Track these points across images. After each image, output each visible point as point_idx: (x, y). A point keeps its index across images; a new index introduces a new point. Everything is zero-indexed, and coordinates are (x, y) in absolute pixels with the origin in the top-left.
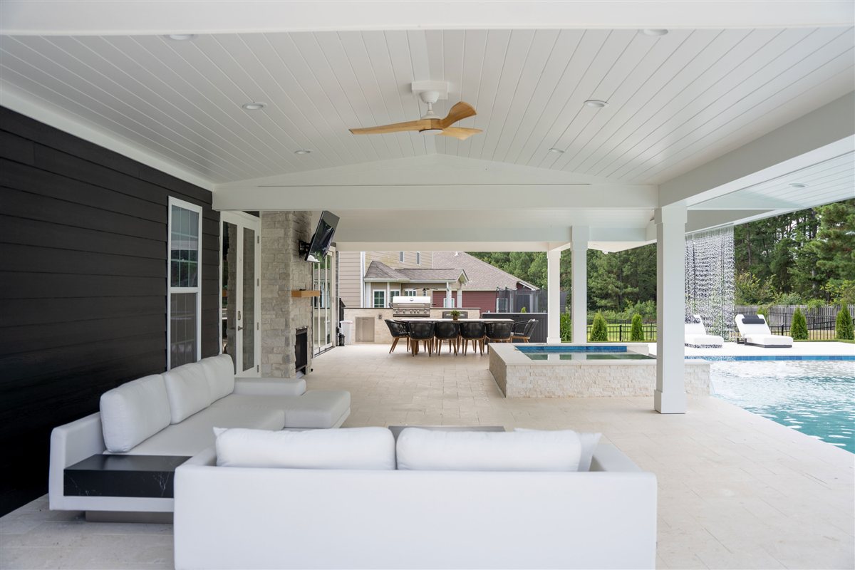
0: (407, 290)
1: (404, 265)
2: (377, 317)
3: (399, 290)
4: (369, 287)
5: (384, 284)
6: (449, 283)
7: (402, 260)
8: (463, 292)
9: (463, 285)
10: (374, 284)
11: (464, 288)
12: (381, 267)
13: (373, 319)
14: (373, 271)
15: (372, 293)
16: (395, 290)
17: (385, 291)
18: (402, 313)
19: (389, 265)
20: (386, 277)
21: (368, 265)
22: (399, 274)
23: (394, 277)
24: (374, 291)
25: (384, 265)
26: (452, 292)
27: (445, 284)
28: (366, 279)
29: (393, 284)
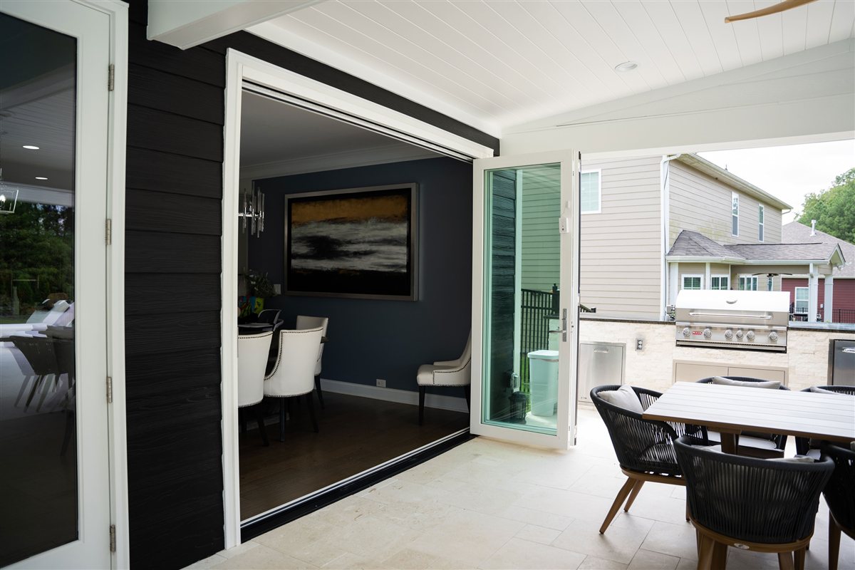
0: (742, 276)
1: (739, 239)
2: (631, 346)
3: (728, 276)
4: (675, 270)
5: (701, 265)
6: (815, 265)
7: (735, 232)
8: (834, 279)
9: (835, 268)
10: (682, 265)
11: (837, 273)
12: (696, 239)
13: (623, 347)
14: (683, 244)
15: (680, 279)
16: (720, 276)
17: (701, 276)
18: (701, 338)
19: (713, 238)
20: (703, 255)
21: (675, 237)
22: (727, 251)
23: (717, 255)
24: (684, 276)
25: (704, 238)
26: (819, 279)
27: (808, 266)
28: (671, 258)
29: (714, 266)
